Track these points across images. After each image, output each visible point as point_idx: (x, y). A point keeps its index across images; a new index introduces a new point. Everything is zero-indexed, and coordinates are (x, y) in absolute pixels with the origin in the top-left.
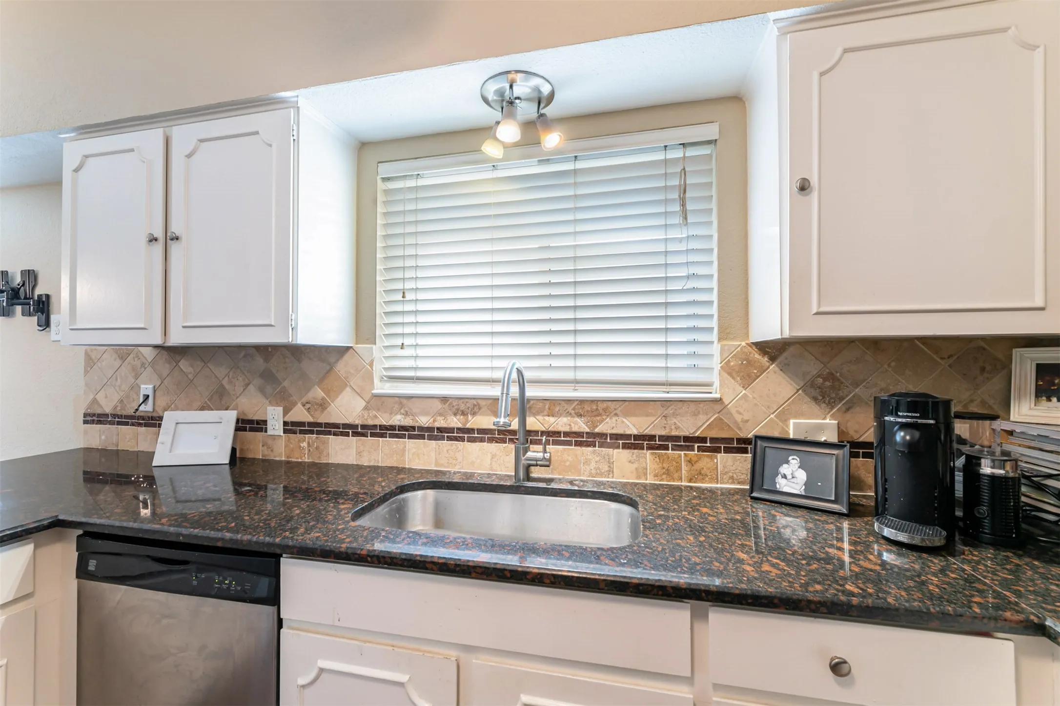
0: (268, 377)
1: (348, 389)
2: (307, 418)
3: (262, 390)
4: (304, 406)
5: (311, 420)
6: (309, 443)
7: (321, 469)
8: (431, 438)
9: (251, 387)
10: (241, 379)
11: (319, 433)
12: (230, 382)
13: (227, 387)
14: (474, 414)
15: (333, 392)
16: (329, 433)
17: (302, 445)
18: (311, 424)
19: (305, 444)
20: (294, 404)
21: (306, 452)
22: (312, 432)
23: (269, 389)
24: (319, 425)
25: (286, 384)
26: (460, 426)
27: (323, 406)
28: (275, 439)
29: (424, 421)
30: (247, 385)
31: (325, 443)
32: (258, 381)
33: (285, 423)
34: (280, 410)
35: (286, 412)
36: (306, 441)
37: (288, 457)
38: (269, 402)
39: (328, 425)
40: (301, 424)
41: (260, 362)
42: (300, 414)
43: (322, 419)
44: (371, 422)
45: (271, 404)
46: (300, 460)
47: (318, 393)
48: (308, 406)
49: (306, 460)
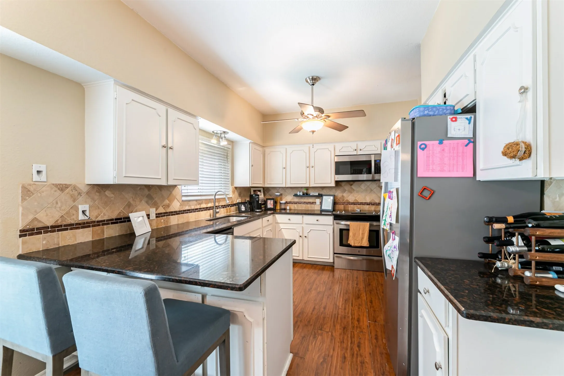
0: (150, 197)
1: (176, 200)
2: (163, 211)
3: (147, 202)
4: (162, 207)
5: (165, 211)
6: (164, 220)
7: (167, 228)
8: (194, 212)
9: (143, 202)
10: (138, 198)
11: (167, 216)
12: (133, 200)
13: (132, 202)
14: (202, 204)
15: (171, 201)
16: (170, 215)
17: (162, 221)
18: (164, 213)
19: (163, 221)
20: (159, 207)
21: (163, 223)
22: (164, 216)
23: (150, 202)
24: (167, 213)
25: (156, 199)
26: (199, 208)
27: (168, 206)
28: (152, 221)
29: (193, 207)
30: (141, 201)
31: (169, 219)
32: (145, 199)
33: (156, 214)
34: (155, 209)
35: (156, 210)
36: (162, 219)
37: (157, 227)
38: (150, 207)
39: (170, 212)
40: (161, 213)
41: (146, 192)
42: (161, 210)
43: (168, 211)
44: (181, 210)
45: (151, 207)
46: (161, 227)
47: (167, 202)
48: (164, 207)
49: (163, 226)
